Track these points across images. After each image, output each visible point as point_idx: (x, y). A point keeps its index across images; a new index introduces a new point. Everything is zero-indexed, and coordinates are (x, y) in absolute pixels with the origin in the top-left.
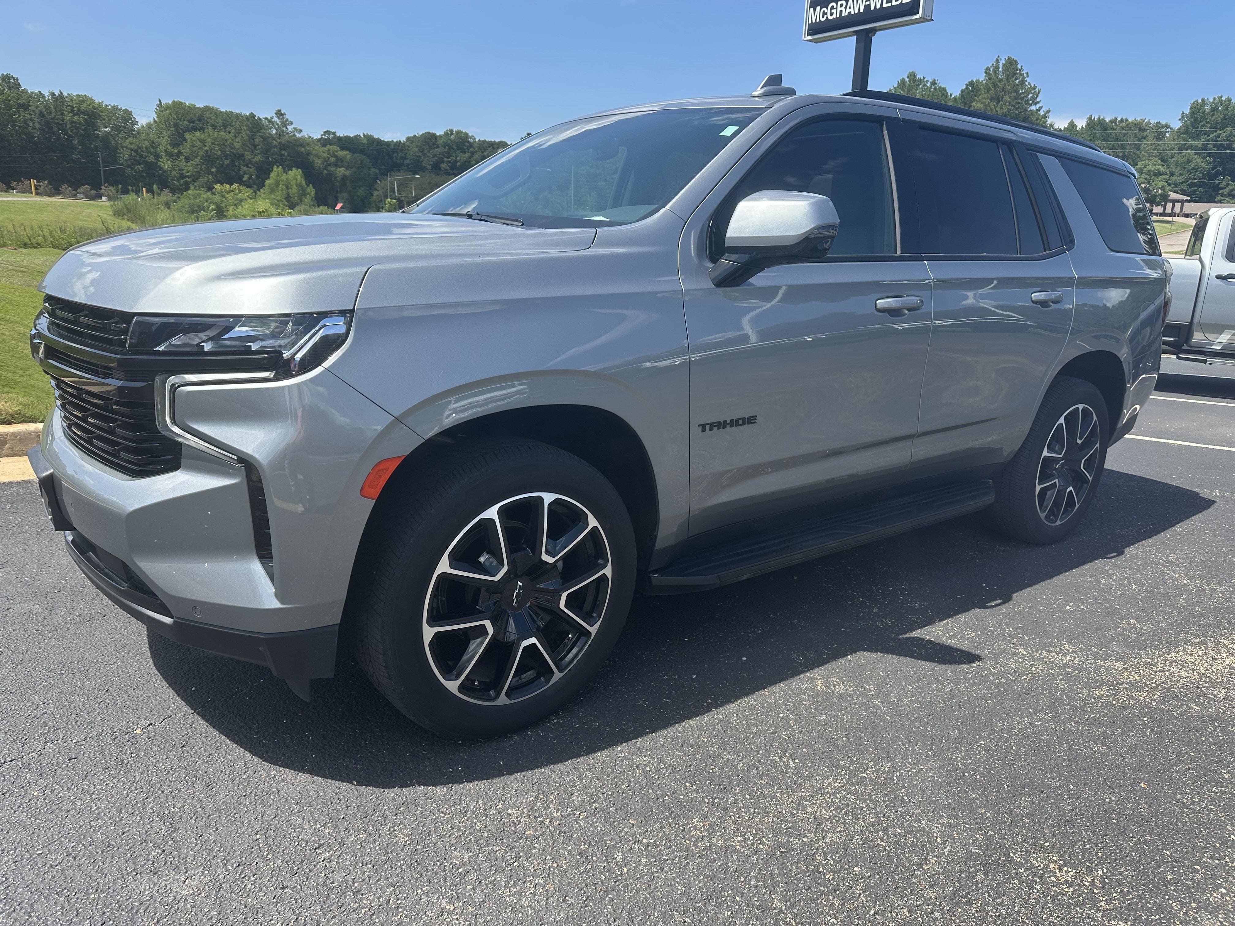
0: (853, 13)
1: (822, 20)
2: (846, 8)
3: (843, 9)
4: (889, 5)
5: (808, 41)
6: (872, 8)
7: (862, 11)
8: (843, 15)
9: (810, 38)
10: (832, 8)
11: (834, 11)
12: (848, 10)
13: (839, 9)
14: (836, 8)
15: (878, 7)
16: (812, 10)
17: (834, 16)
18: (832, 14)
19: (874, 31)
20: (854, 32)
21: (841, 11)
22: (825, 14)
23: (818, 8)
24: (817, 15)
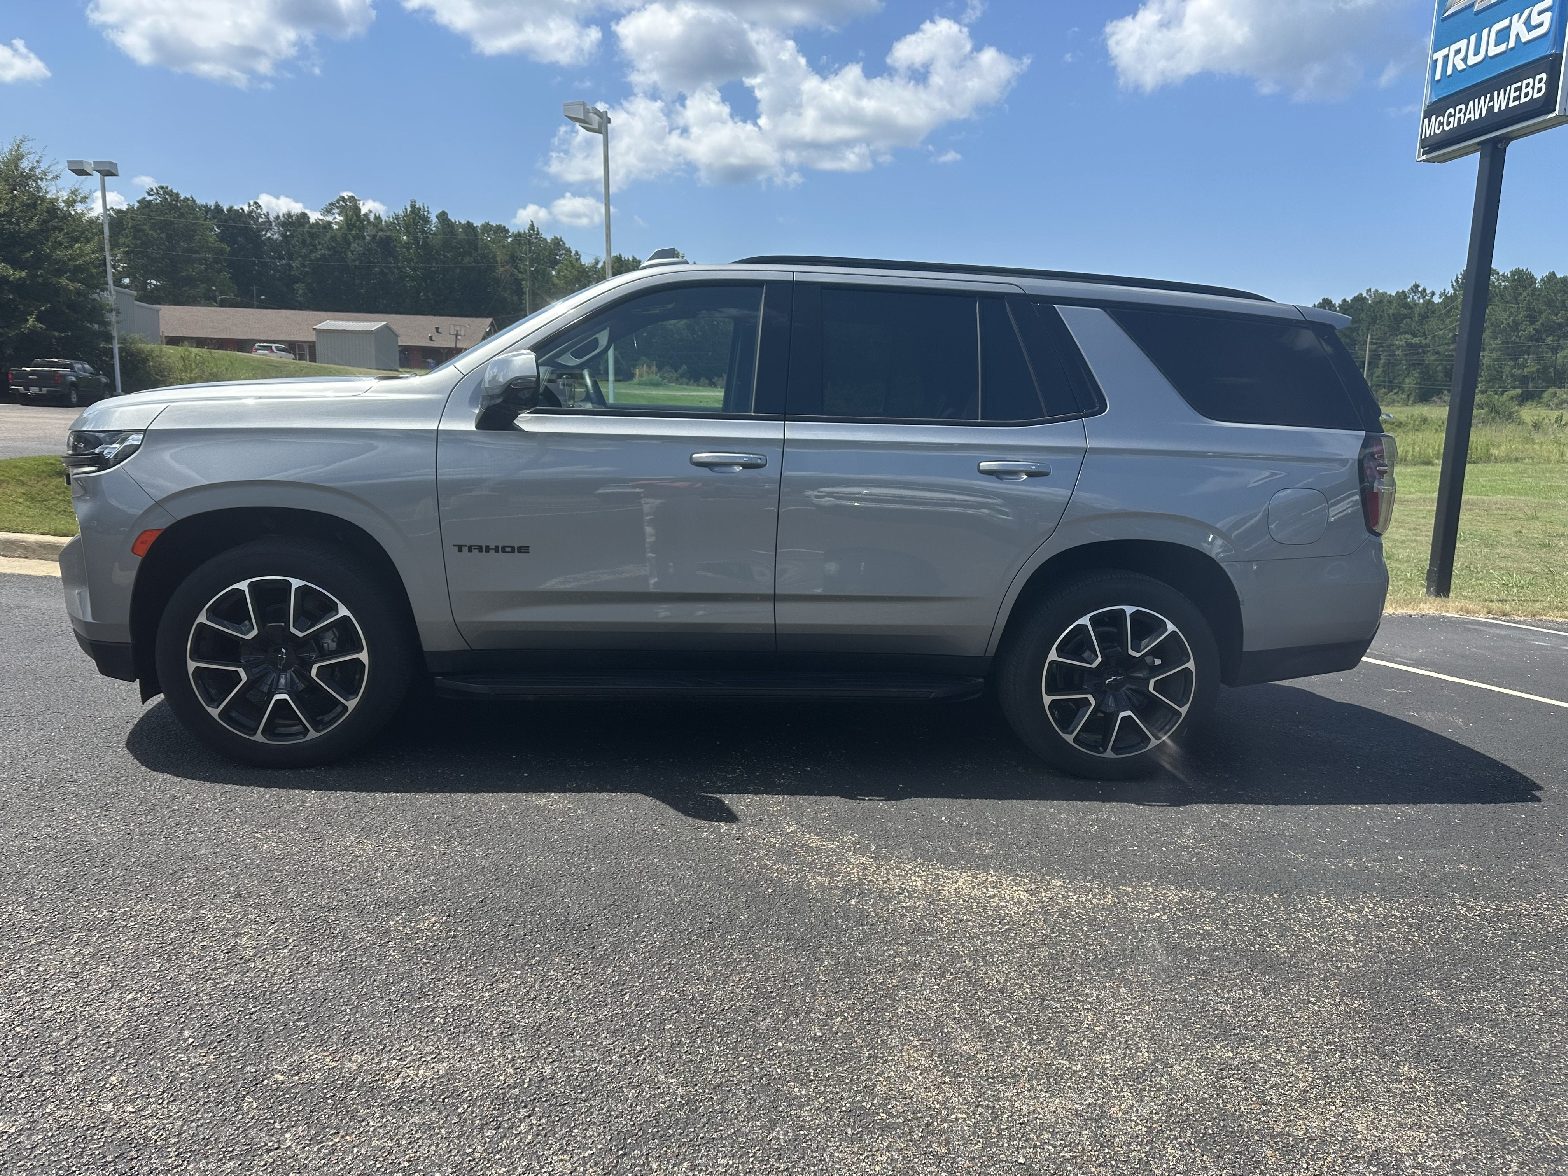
0: (1473, 119)
1: (1438, 132)
2: (1465, 114)
3: (1462, 115)
4: (1517, 103)
5: (1424, 161)
6: (1496, 110)
7: (1483, 115)
8: (1462, 123)
9: (1424, 157)
10: (1450, 115)
11: (1451, 119)
12: (1468, 116)
13: (1457, 116)
14: (1454, 115)
15: (1503, 108)
16: (1426, 120)
17: (1451, 126)
18: (1448, 124)
19: (1507, 139)
20: (1478, 144)
21: (1460, 118)
22: (1441, 124)
23: (1434, 117)
24: (1433, 128)
